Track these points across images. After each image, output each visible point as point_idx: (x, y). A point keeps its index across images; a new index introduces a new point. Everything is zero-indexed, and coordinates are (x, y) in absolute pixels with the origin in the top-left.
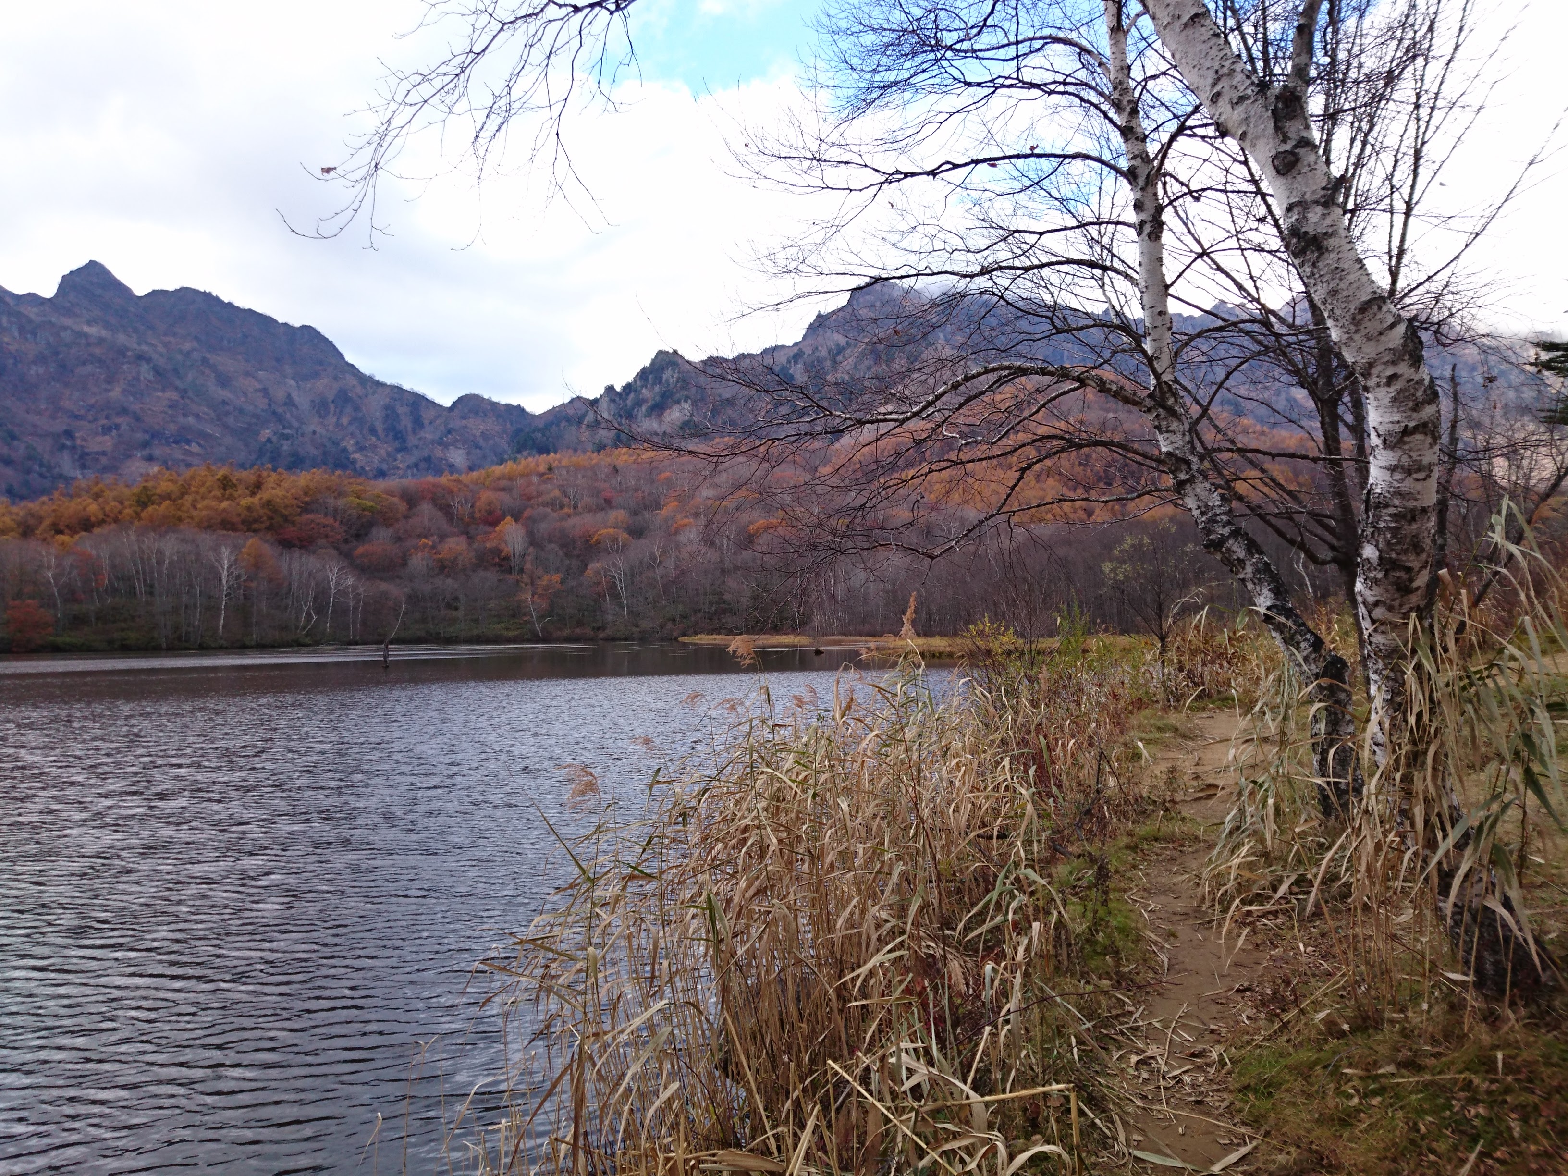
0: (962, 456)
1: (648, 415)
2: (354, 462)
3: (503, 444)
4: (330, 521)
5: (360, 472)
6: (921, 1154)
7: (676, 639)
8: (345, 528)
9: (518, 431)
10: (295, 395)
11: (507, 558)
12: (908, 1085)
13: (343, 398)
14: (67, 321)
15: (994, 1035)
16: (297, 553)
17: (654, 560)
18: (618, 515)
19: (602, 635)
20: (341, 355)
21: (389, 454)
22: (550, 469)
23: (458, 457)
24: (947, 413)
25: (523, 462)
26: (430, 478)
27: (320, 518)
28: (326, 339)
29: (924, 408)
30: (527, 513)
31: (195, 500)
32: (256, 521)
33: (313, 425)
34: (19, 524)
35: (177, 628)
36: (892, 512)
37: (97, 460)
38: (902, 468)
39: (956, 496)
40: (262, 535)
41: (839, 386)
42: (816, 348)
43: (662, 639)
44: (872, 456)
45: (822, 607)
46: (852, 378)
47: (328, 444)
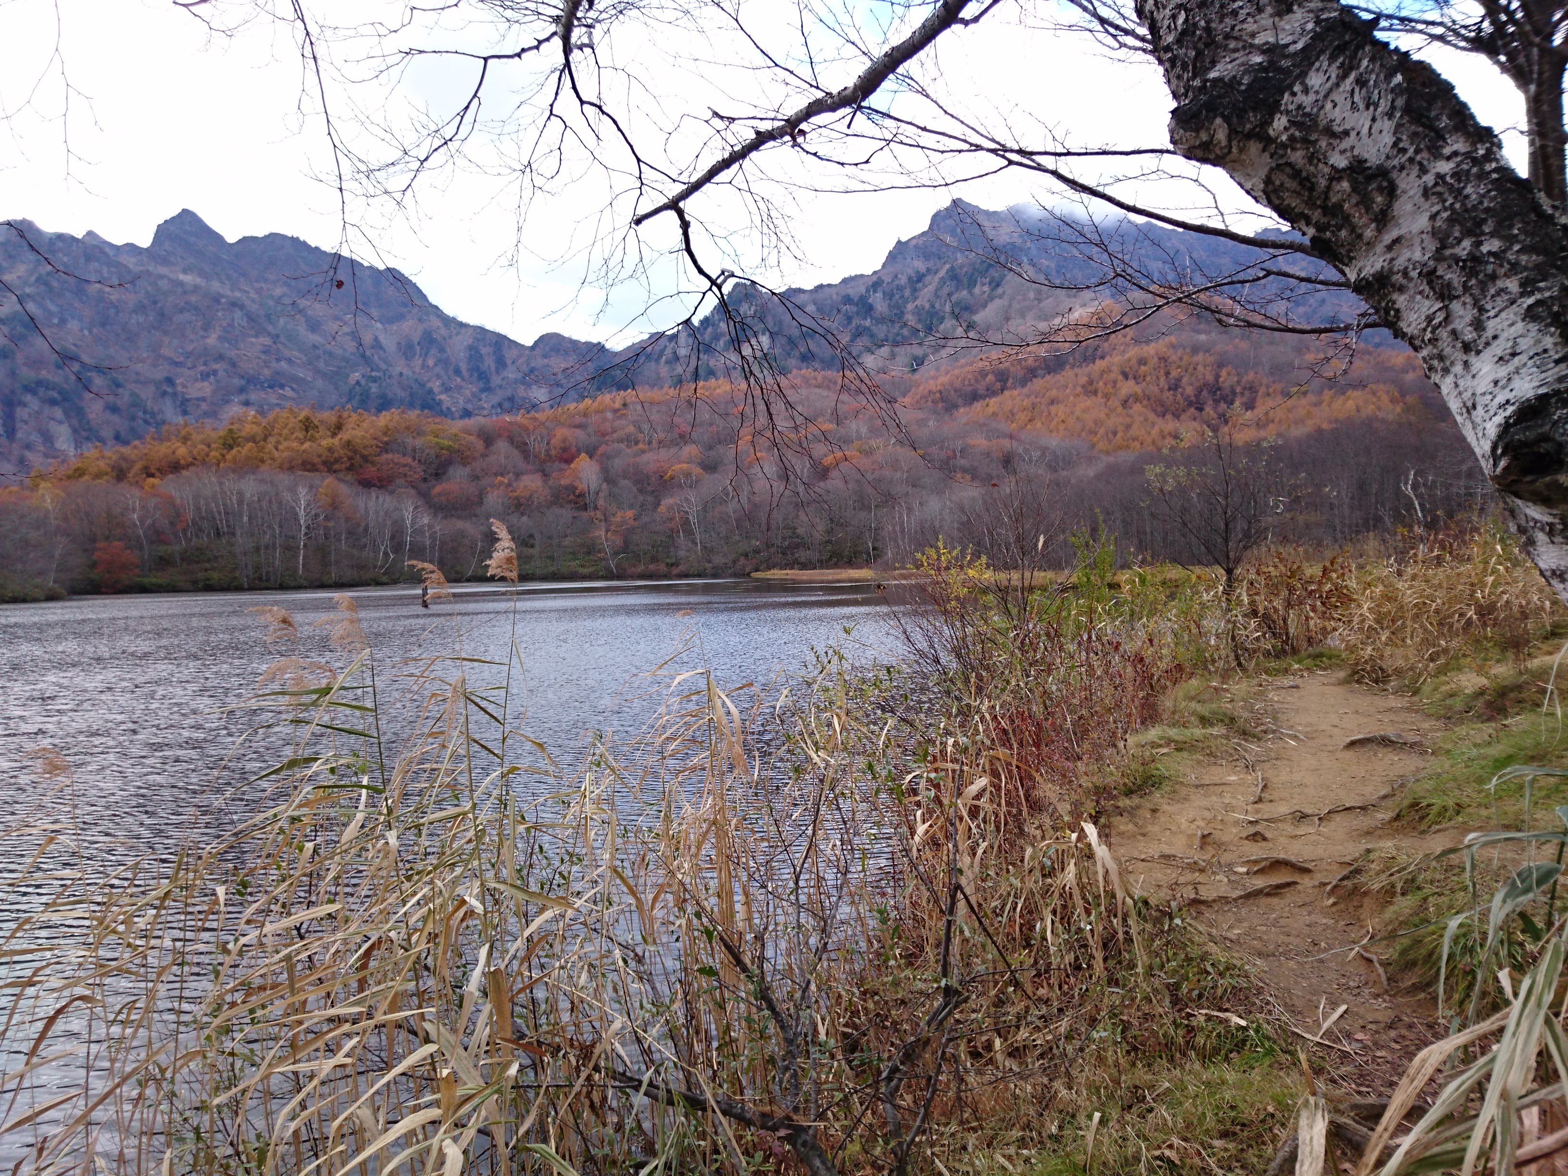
2: (440, 403)
3: (584, 382)
4: (408, 460)
5: (447, 414)
7: (748, 575)
8: (423, 467)
9: (598, 367)
10: (382, 338)
11: (581, 495)
13: (429, 340)
14: (163, 270)
16: (375, 492)
17: (727, 495)
18: (693, 450)
19: (675, 571)
20: (425, 298)
21: (474, 395)
22: (625, 405)
23: (540, 394)
25: (601, 399)
26: (510, 417)
27: (397, 457)
28: (408, 282)
30: (602, 449)
31: (279, 442)
32: (336, 461)
33: (400, 367)
34: (113, 468)
35: (258, 568)
36: (971, 442)
37: (198, 406)
38: (983, 397)
39: (1039, 425)
40: (341, 475)
41: (919, 314)
42: (896, 276)
43: (735, 575)
44: (952, 384)
45: (896, 541)
46: (933, 306)
47: (415, 386)
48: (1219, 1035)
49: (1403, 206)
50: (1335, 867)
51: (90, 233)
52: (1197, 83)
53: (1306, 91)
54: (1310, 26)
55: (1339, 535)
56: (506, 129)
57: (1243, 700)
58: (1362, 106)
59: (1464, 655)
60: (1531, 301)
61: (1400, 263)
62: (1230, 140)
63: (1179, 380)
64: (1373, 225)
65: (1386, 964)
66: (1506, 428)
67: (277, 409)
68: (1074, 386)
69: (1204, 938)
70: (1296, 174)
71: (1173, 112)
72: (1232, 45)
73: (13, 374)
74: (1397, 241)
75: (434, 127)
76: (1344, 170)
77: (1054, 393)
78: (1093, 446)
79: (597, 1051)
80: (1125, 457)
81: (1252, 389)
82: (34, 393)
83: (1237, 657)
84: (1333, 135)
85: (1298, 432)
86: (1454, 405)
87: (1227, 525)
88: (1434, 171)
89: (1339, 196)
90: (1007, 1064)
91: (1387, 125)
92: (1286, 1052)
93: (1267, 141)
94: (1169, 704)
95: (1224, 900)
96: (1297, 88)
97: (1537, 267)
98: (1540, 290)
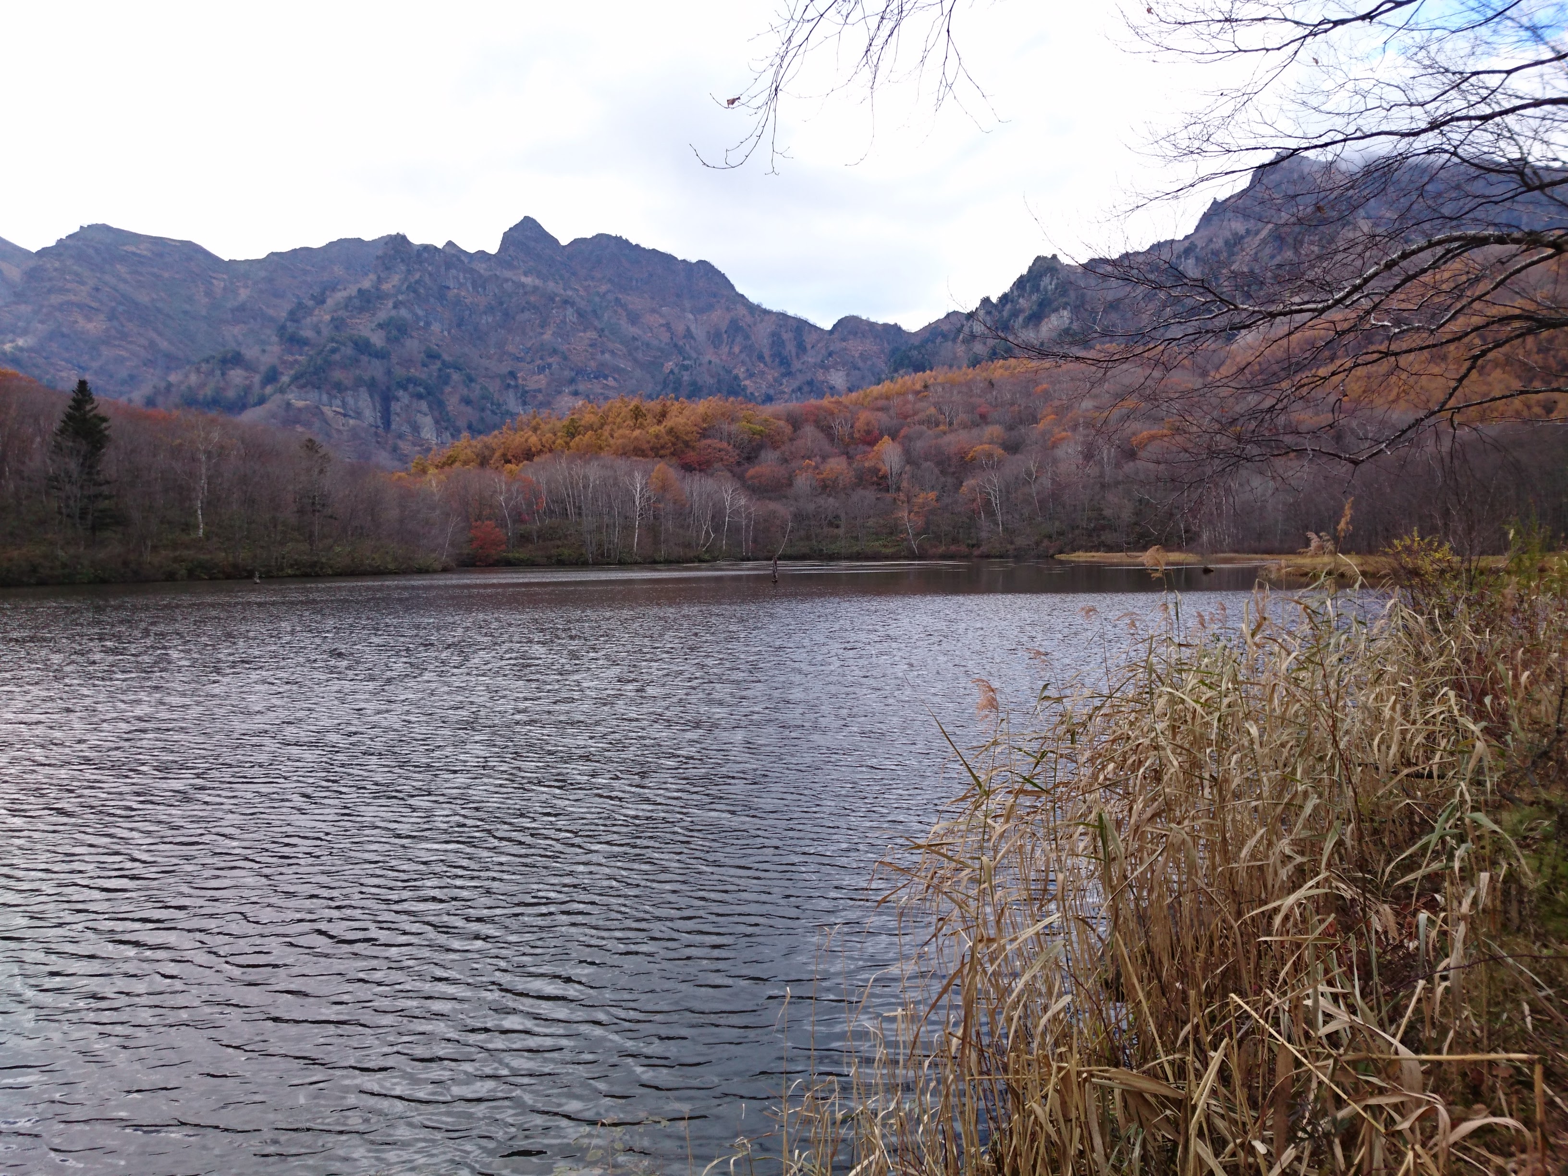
0: (1393, 347)
1: (1025, 325)
2: (744, 389)
3: (881, 364)
4: (724, 445)
5: (750, 398)
6: (1339, 1103)
8: (737, 451)
9: (894, 351)
10: (693, 328)
11: (884, 477)
12: (1323, 1031)
13: (735, 327)
14: (508, 274)
15: (1429, 990)
16: (697, 476)
17: (1030, 476)
18: (994, 430)
19: (976, 552)
20: (732, 287)
21: (775, 380)
22: (926, 387)
23: (838, 379)
24: (1377, 299)
25: (900, 381)
26: (813, 401)
27: (715, 442)
28: (718, 272)
29: (1349, 294)
30: (903, 433)
31: (613, 430)
32: (663, 447)
33: (709, 355)
34: (478, 455)
35: (600, 545)
37: (535, 397)
39: (1375, 396)
40: (667, 460)
42: (1211, 240)
43: (1038, 557)
46: (1251, 270)
47: (722, 373)
51: (450, 244)
73: (389, 372)
82: (405, 389)
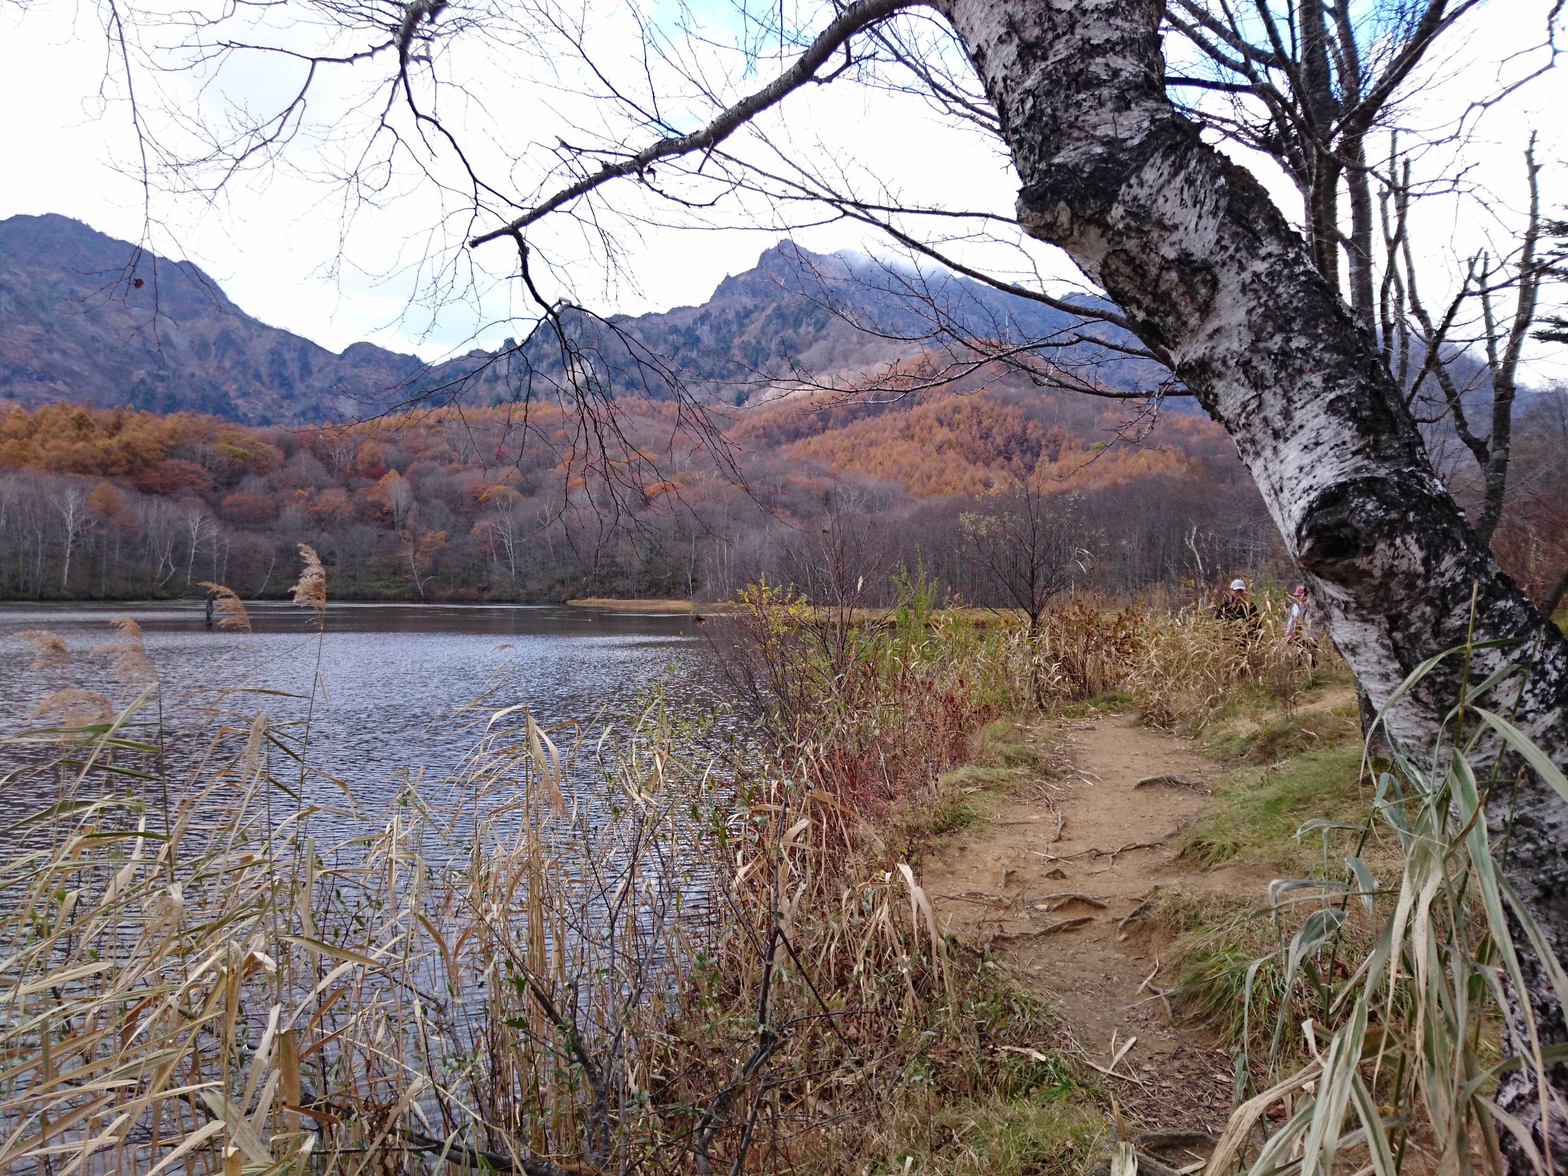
1: (549, 371)
2: (236, 408)
3: (397, 395)
4: (197, 467)
5: (243, 420)
7: (564, 602)
8: (214, 475)
9: (414, 382)
10: (172, 335)
11: (389, 513)
13: (226, 340)
16: (156, 500)
17: (545, 519)
18: (510, 472)
19: (487, 596)
21: (274, 402)
22: (440, 422)
23: (348, 407)
25: (415, 414)
27: (185, 464)
30: (414, 466)
31: (45, 440)
32: (113, 464)
33: (192, 367)
35: (13, 577)
36: (792, 478)
38: (806, 435)
39: (858, 465)
40: (118, 479)
41: (745, 349)
42: (724, 310)
43: (550, 602)
44: (775, 421)
45: (715, 573)
46: (759, 343)
47: (208, 388)
48: (1020, 1071)
49: (1224, 300)
50: (1126, 904)
52: (1042, 166)
53: (1141, 184)
54: (1146, 124)
55: (1130, 584)
56: (333, 135)
57: (1045, 740)
58: (1190, 203)
59: (1240, 702)
60: (1332, 396)
61: (1220, 351)
62: (1072, 223)
63: (990, 429)
64: (1197, 315)
65: (1171, 997)
66: (1310, 511)
67: (47, 405)
68: (893, 430)
69: (1009, 975)
70: (1130, 260)
71: (1020, 192)
72: (1076, 134)
74: (1217, 331)
75: (252, 126)
76: (1172, 261)
77: (873, 435)
78: (908, 489)
79: (393, 1112)
80: (940, 501)
81: (1055, 442)
83: (1039, 699)
84: (1164, 228)
85: (1096, 485)
86: (1263, 487)
87: (1033, 572)
88: (1251, 269)
89: (1168, 285)
90: (818, 1108)
91: (1211, 223)
92: (1081, 1086)
93: (1106, 227)
94: (977, 743)
95: (1026, 936)
96: (1133, 181)
97: (1338, 365)
98: (1340, 386)
